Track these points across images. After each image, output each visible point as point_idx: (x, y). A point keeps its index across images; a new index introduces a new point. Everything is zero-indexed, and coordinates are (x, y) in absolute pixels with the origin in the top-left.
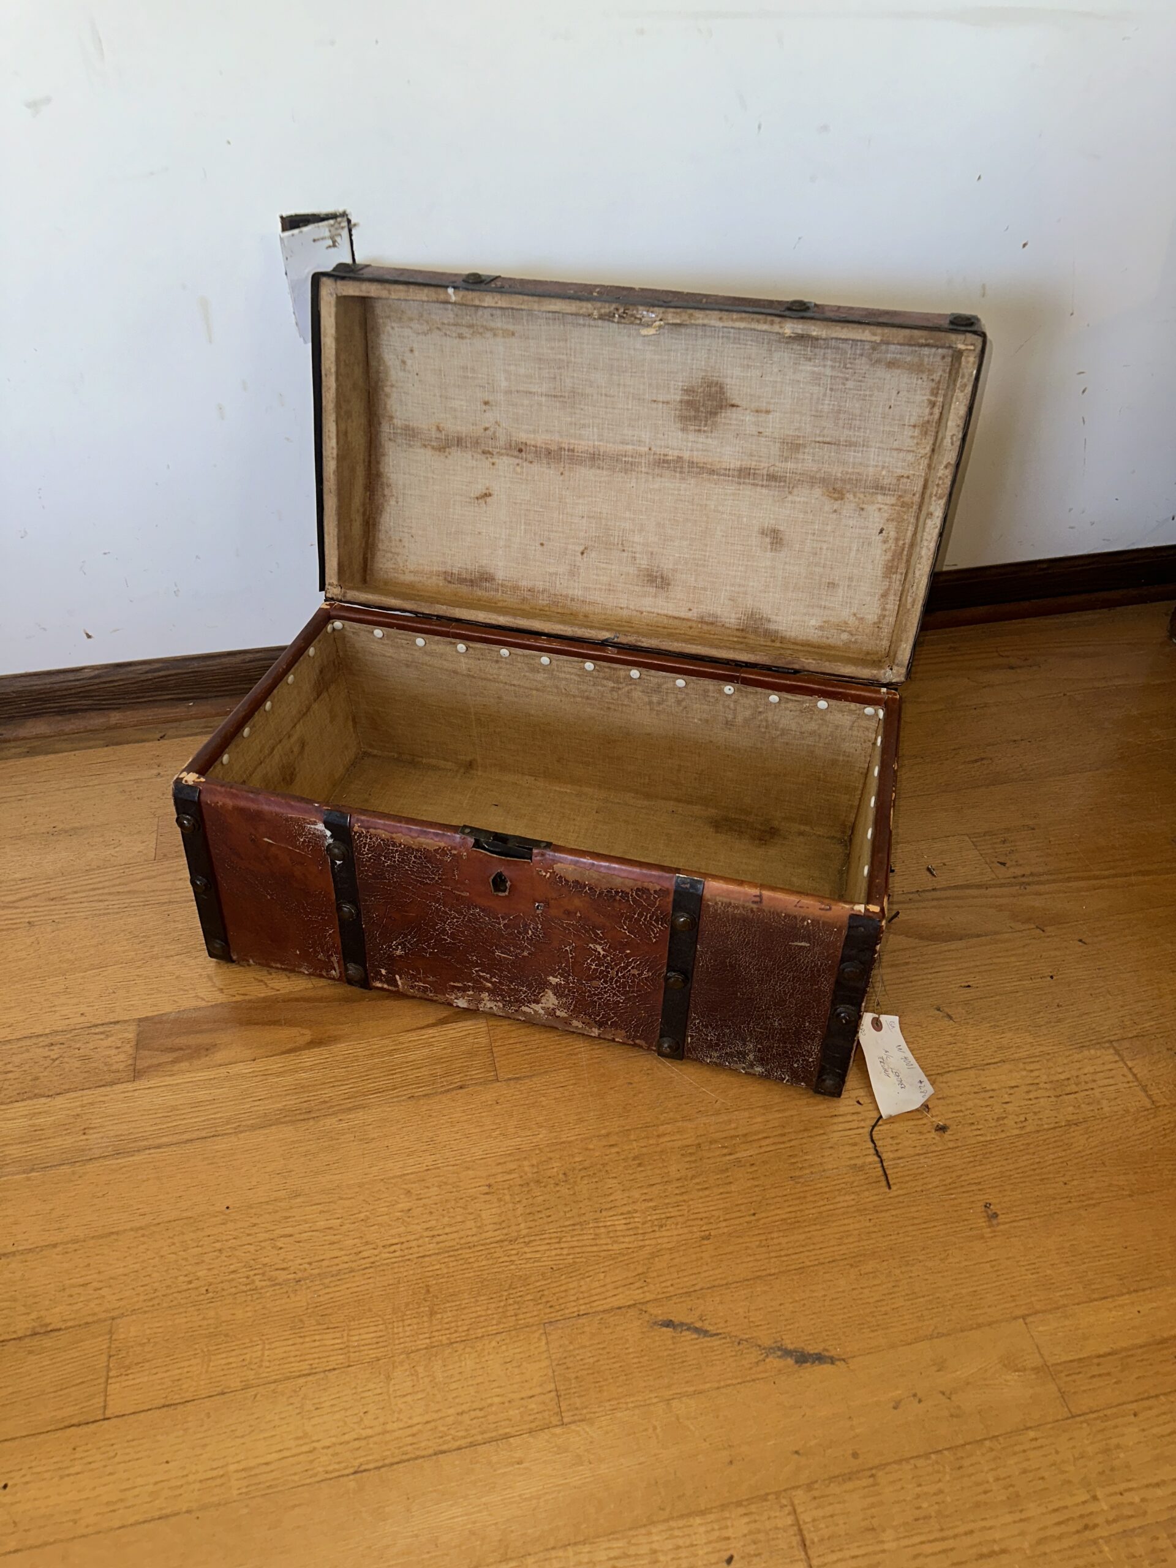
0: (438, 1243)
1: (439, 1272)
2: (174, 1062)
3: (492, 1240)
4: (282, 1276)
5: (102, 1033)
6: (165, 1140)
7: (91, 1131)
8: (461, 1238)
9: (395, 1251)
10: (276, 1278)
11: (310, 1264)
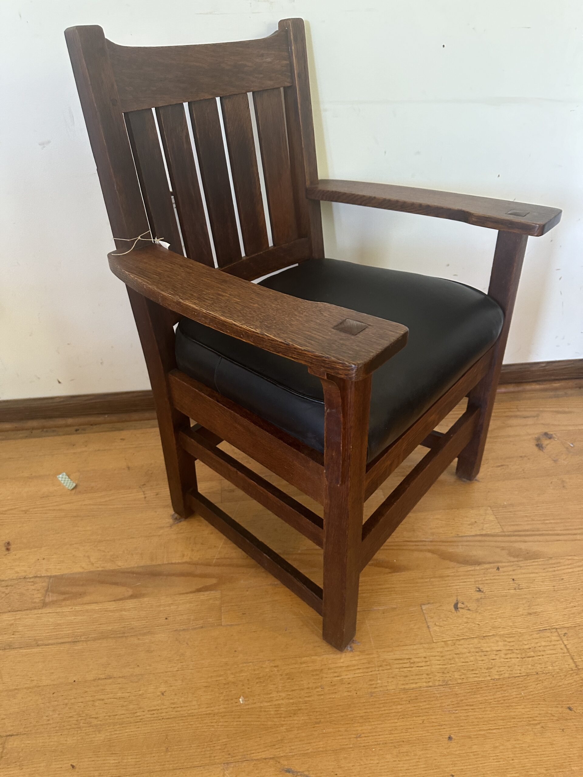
0: (176, 712)
1: (174, 728)
2: (64, 600)
3: (205, 713)
4: (95, 722)
5: (32, 582)
6: (50, 642)
7: (17, 633)
8: (189, 710)
9: (154, 714)
10: (91, 723)
11: (109, 716)
